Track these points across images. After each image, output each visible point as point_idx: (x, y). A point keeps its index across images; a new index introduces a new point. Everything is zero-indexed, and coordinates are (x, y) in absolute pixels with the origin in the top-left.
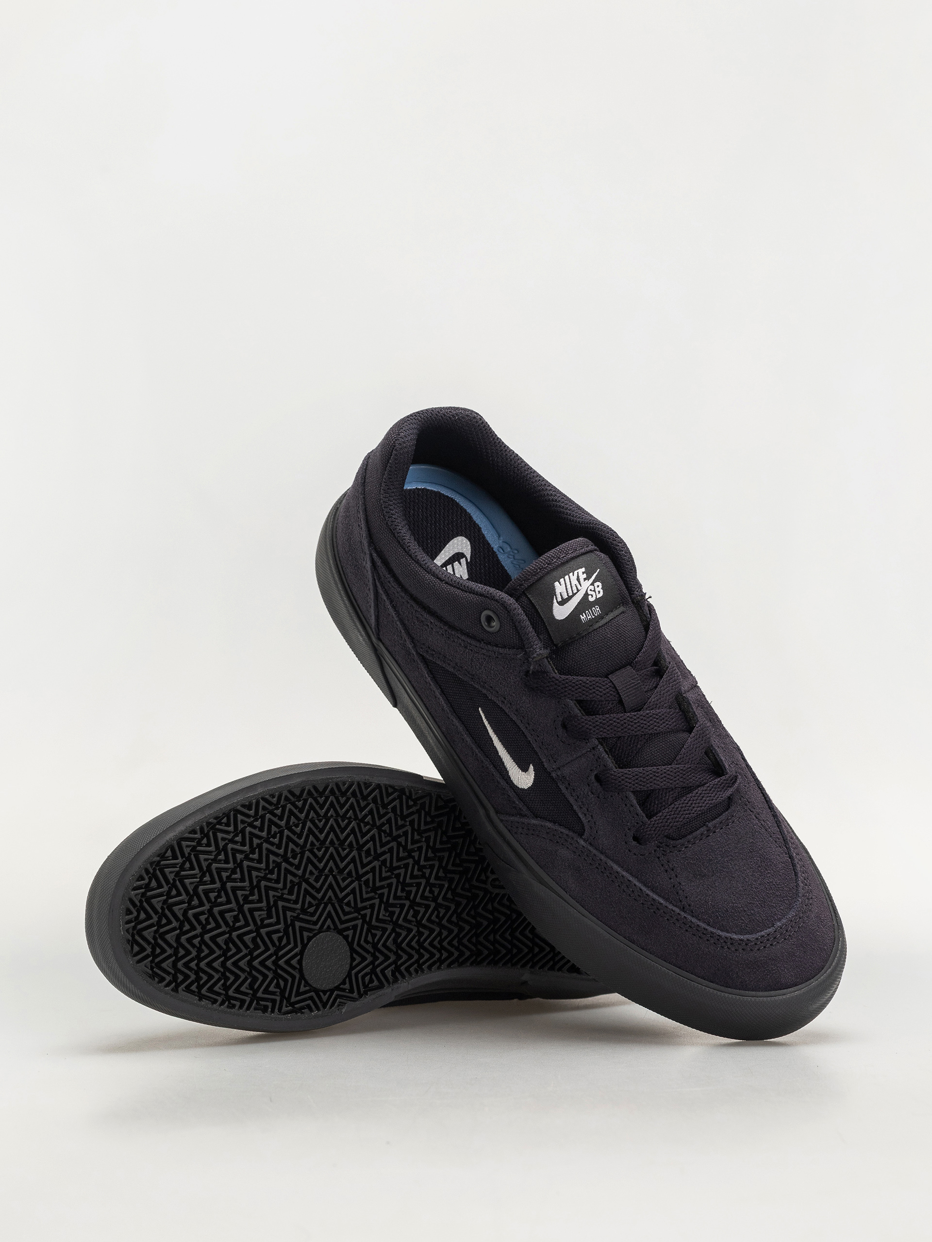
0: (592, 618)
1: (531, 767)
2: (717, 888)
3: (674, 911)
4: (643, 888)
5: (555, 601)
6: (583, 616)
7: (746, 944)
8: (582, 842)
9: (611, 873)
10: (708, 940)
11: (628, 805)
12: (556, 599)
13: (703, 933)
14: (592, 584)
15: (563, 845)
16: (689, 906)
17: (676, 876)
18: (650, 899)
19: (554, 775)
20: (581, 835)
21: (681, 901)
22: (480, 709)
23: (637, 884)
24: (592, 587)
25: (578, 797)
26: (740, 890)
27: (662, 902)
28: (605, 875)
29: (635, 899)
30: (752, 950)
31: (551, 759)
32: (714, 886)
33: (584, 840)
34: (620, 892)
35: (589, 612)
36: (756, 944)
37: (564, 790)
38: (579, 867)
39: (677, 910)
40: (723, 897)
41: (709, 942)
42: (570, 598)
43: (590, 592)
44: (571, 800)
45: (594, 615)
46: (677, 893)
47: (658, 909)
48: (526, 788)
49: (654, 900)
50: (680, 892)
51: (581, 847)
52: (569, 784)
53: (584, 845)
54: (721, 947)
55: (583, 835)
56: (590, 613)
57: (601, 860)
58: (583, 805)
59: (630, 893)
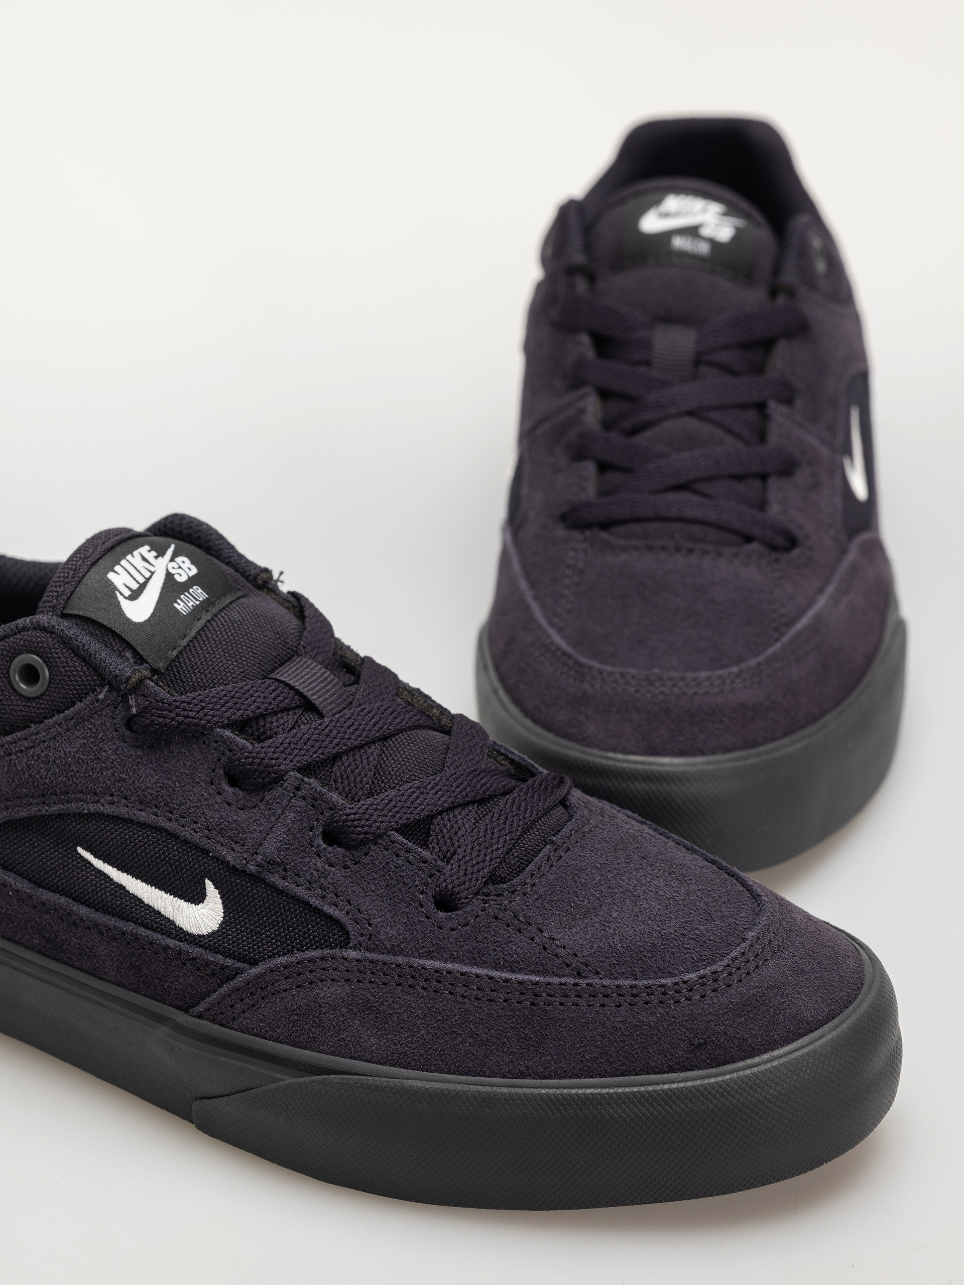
0: (197, 605)
1: (209, 885)
2: (620, 920)
3: (565, 984)
4: (495, 974)
5: (120, 598)
6: (179, 604)
7: (715, 980)
8: (353, 954)
9: (426, 980)
10: (646, 1003)
11: (402, 853)
12: (121, 594)
13: (633, 995)
14: (172, 560)
15: (322, 981)
16: (587, 965)
17: (541, 931)
18: (516, 986)
19: (252, 868)
20: (345, 943)
21: (568, 965)
22: (80, 850)
23: (480, 971)
24: (173, 564)
25: (310, 883)
26: (659, 910)
27: (538, 979)
28: (418, 988)
29: (490, 1000)
30: (729, 986)
31: (234, 845)
32: (611, 919)
33: (354, 948)
34: (459, 1003)
35: (186, 596)
36: (730, 974)
37: (281, 883)
38: (368, 1001)
39: (571, 980)
40: (636, 929)
41: (650, 1005)
42: (142, 587)
43: (172, 571)
44: (301, 892)
45: (197, 600)
46: (556, 955)
47: (536, 995)
48: (215, 927)
49: (521, 983)
50: (559, 951)
51: (355, 963)
52: (285, 870)
53: (359, 957)
54: (675, 1002)
55: (348, 938)
56: (189, 598)
57: (398, 966)
58: (324, 890)
59: (475, 993)
